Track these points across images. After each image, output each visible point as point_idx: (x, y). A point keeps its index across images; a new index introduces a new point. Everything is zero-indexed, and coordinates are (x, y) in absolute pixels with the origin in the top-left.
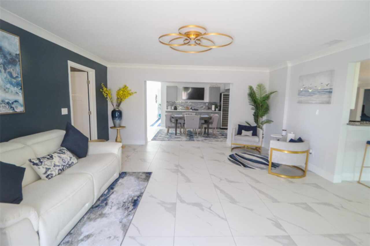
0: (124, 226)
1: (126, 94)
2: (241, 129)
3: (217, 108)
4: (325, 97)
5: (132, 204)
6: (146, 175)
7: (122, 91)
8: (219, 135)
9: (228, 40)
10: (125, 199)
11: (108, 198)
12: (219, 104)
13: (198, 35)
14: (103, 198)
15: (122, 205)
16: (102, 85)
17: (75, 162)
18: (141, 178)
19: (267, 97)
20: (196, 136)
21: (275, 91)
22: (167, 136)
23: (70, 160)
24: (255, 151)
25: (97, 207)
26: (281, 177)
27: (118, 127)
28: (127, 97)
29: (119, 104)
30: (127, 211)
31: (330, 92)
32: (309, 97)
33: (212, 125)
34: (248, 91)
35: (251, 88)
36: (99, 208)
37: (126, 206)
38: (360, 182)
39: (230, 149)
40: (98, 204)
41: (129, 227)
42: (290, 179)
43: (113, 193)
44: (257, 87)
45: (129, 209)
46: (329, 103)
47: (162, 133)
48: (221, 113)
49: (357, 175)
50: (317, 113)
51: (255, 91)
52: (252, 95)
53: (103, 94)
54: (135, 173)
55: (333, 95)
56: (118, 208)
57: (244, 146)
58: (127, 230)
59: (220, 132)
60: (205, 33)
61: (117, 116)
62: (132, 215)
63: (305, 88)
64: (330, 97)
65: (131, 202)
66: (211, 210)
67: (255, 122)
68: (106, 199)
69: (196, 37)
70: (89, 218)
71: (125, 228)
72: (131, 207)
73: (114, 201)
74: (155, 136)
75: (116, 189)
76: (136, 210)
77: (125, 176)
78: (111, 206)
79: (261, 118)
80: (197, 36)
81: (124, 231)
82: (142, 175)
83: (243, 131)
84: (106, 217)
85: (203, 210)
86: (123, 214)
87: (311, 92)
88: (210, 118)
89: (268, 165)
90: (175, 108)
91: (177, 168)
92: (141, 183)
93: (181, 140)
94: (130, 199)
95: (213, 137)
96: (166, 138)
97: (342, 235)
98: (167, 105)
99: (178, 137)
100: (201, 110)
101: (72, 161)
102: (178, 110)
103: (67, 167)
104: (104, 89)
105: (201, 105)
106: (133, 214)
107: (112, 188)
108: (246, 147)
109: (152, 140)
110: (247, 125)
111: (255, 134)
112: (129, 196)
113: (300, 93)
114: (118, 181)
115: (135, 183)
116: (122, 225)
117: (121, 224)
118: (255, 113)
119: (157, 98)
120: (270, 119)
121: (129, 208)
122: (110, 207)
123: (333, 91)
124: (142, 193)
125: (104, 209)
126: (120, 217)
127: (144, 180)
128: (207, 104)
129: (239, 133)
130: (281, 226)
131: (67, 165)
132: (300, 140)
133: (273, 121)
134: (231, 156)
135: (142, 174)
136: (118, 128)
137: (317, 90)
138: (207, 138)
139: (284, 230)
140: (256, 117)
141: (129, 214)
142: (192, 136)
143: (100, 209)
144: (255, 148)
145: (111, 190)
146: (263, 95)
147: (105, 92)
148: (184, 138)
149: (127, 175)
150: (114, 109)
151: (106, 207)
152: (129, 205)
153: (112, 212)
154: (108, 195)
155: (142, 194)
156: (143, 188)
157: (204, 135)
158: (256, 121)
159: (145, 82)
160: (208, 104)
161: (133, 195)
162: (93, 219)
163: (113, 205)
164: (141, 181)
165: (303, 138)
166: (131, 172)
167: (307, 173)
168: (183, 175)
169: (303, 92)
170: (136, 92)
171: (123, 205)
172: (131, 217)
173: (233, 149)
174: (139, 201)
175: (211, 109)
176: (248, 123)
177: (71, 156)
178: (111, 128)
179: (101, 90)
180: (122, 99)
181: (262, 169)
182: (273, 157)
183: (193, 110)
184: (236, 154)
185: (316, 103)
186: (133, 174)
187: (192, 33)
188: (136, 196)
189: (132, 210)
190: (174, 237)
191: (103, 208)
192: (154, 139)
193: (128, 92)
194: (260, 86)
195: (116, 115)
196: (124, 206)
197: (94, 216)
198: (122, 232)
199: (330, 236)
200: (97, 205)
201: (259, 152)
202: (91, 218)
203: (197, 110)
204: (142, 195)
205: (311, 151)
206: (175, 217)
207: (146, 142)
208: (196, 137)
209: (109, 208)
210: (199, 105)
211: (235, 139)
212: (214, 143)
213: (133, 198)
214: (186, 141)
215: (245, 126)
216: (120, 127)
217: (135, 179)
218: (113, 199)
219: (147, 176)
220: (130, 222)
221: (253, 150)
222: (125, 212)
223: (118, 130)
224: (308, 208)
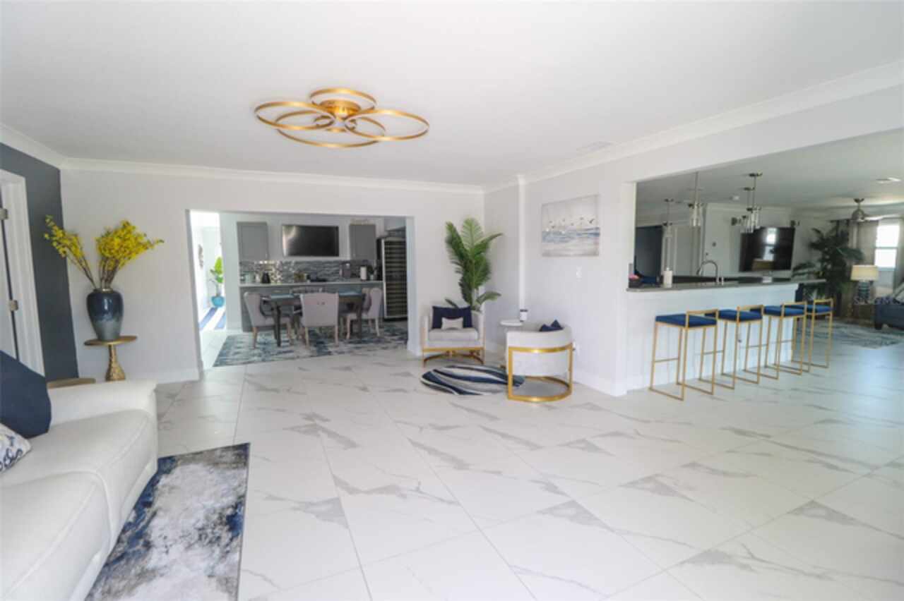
0: (224, 582)
1: (130, 246)
2: (439, 315)
3: (372, 273)
4: (588, 244)
5: (226, 528)
6: (236, 452)
7: (119, 237)
8: (386, 335)
9: (416, 127)
10: (198, 521)
11: (148, 530)
12: (375, 265)
13: (355, 110)
14: (129, 533)
15: (196, 537)
16: (48, 220)
17: (24, 450)
18: (225, 463)
19: (484, 246)
20: (334, 342)
21: (497, 233)
22: (256, 351)
23: (12, 445)
24: (472, 360)
25: (119, 559)
26: (532, 402)
27: (112, 341)
28: (134, 255)
29: (109, 276)
30: (219, 545)
31: (597, 235)
32: (564, 245)
33: (367, 314)
34: (444, 234)
35: (451, 227)
36: (128, 560)
37: (210, 536)
38: (654, 388)
39: (421, 363)
40: (120, 552)
41: (238, 579)
42: (548, 403)
43: (154, 514)
44: (465, 224)
45: (223, 539)
46: (595, 253)
47: (239, 345)
48: (382, 284)
49: (648, 377)
50: (578, 274)
51: (460, 233)
52: (454, 242)
53: (54, 248)
54: (201, 453)
55: (602, 238)
56: (189, 547)
57: (448, 352)
58: (237, 587)
59: (385, 329)
60: (373, 108)
61: (106, 308)
62: (235, 552)
63: (553, 227)
64: (596, 244)
65: (221, 523)
66: (421, 492)
67: (463, 300)
68: (140, 535)
69: (350, 116)
70: (109, 592)
71: (229, 585)
72: (226, 536)
73: (170, 534)
74: (221, 354)
75: (159, 503)
76: (242, 536)
77: (175, 467)
78: (166, 547)
79: (475, 290)
80: (351, 112)
81: (230, 593)
82: (224, 454)
83: (444, 320)
84: (162, 575)
85: (403, 496)
86: (211, 556)
87: (564, 235)
88: (363, 297)
89: (506, 384)
90: (266, 278)
91: (311, 423)
92: (229, 473)
93: (298, 357)
94: (215, 517)
95: (372, 342)
96: (254, 355)
97: (649, 479)
98: (241, 271)
99: (285, 349)
100: (334, 280)
101: (17, 446)
102: (273, 284)
103: (6, 466)
104: (55, 234)
105: (331, 267)
106: (238, 549)
107: (149, 504)
108: (451, 353)
109: (216, 365)
110: (450, 306)
111: (468, 324)
112: (208, 510)
113: (545, 236)
114: (158, 482)
115: (210, 477)
116: (219, 581)
117: (214, 580)
118: (463, 279)
119: (203, 254)
120: (494, 290)
121: (219, 538)
122: (165, 550)
123: (601, 232)
124: (243, 496)
125: (146, 559)
126: (203, 565)
127: (235, 465)
128: (348, 265)
129: (436, 325)
130: (556, 488)
131: (5, 460)
132: (556, 326)
133: (499, 295)
134: (425, 376)
135: (223, 451)
136: (112, 343)
137: (575, 231)
138: (359, 345)
139: (563, 494)
140: (467, 287)
141: (228, 552)
142: (322, 343)
143: (133, 562)
144: (468, 353)
145: (146, 510)
146: (478, 242)
147: (59, 243)
148: (303, 351)
149: (179, 463)
150: (95, 290)
151: (150, 552)
152: (216, 530)
153: (175, 561)
154: (142, 524)
155: (242, 499)
156: (240, 486)
157: (350, 338)
158: (467, 296)
159: (187, 212)
160: (351, 265)
161: (218, 505)
162: (123, 590)
163: (169, 544)
164: (228, 468)
165: (561, 322)
166: (188, 455)
167: (573, 387)
168: (332, 434)
169: (552, 236)
170: (162, 241)
171: (200, 536)
172: (236, 557)
173: (426, 360)
174: (243, 517)
175: (359, 277)
176: (450, 302)
177: (10, 435)
178: (88, 344)
179: (46, 236)
180: (117, 262)
181: (494, 392)
182: (515, 365)
183: (312, 281)
184: (435, 371)
185: (575, 255)
186: (195, 457)
187: (342, 106)
188: (228, 508)
189: (231, 540)
190: (361, 567)
191: (139, 557)
192: (221, 361)
193: (136, 239)
194: (470, 224)
195: (103, 306)
196: (203, 536)
197: (123, 583)
198: (226, 595)
199: (633, 484)
200: (119, 554)
201: (479, 359)
202: (114, 590)
203: (324, 280)
204: (245, 501)
205: (574, 346)
206: (347, 527)
207: (202, 374)
208: (331, 344)
209: (161, 553)
210: (327, 269)
211: (429, 339)
212: (380, 352)
213: (220, 514)
214: (312, 356)
215: (446, 309)
216: (117, 337)
217: (208, 467)
218: (162, 529)
219: (239, 455)
220: (237, 568)
221: (465, 359)
222: (213, 552)
223: (112, 347)
224: (591, 448)
